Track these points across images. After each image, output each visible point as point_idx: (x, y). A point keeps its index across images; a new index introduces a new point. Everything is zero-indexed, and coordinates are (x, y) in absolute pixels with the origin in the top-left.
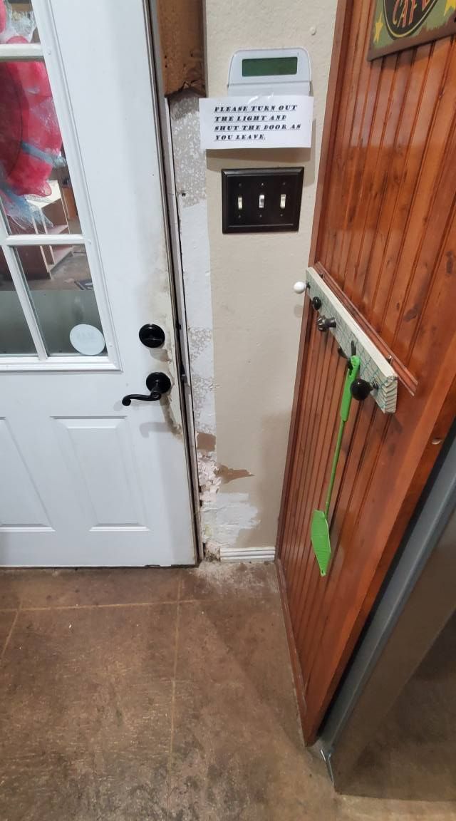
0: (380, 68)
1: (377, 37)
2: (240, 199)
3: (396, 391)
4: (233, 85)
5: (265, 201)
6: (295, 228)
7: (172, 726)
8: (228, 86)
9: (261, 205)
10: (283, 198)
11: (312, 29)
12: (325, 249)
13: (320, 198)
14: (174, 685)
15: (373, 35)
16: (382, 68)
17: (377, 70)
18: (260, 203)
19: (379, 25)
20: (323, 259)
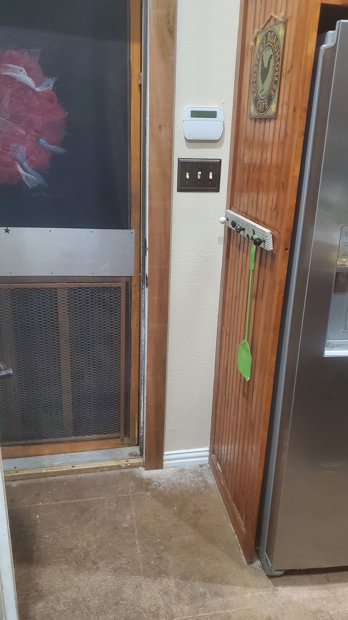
0: (254, 122)
1: (252, 111)
2: (188, 173)
3: (271, 239)
4: (186, 120)
5: (201, 175)
6: (218, 190)
7: (141, 565)
8: (184, 121)
9: (199, 177)
10: (211, 174)
11: (223, 101)
12: (235, 201)
13: (231, 173)
14: (137, 542)
15: (250, 111)
16: (255, 122)
17: (253, 122)
18: (198, 176)
19: (252, 108)
20: (235, 205)
